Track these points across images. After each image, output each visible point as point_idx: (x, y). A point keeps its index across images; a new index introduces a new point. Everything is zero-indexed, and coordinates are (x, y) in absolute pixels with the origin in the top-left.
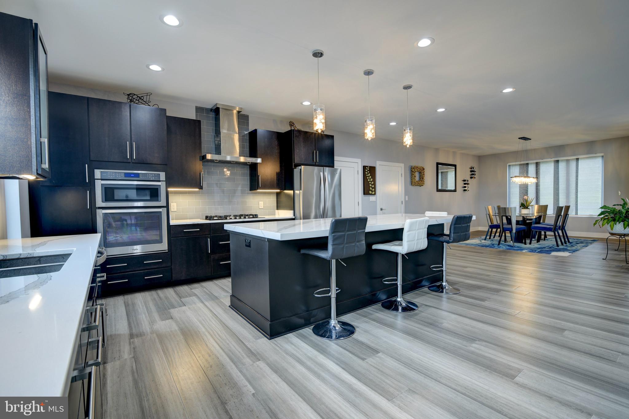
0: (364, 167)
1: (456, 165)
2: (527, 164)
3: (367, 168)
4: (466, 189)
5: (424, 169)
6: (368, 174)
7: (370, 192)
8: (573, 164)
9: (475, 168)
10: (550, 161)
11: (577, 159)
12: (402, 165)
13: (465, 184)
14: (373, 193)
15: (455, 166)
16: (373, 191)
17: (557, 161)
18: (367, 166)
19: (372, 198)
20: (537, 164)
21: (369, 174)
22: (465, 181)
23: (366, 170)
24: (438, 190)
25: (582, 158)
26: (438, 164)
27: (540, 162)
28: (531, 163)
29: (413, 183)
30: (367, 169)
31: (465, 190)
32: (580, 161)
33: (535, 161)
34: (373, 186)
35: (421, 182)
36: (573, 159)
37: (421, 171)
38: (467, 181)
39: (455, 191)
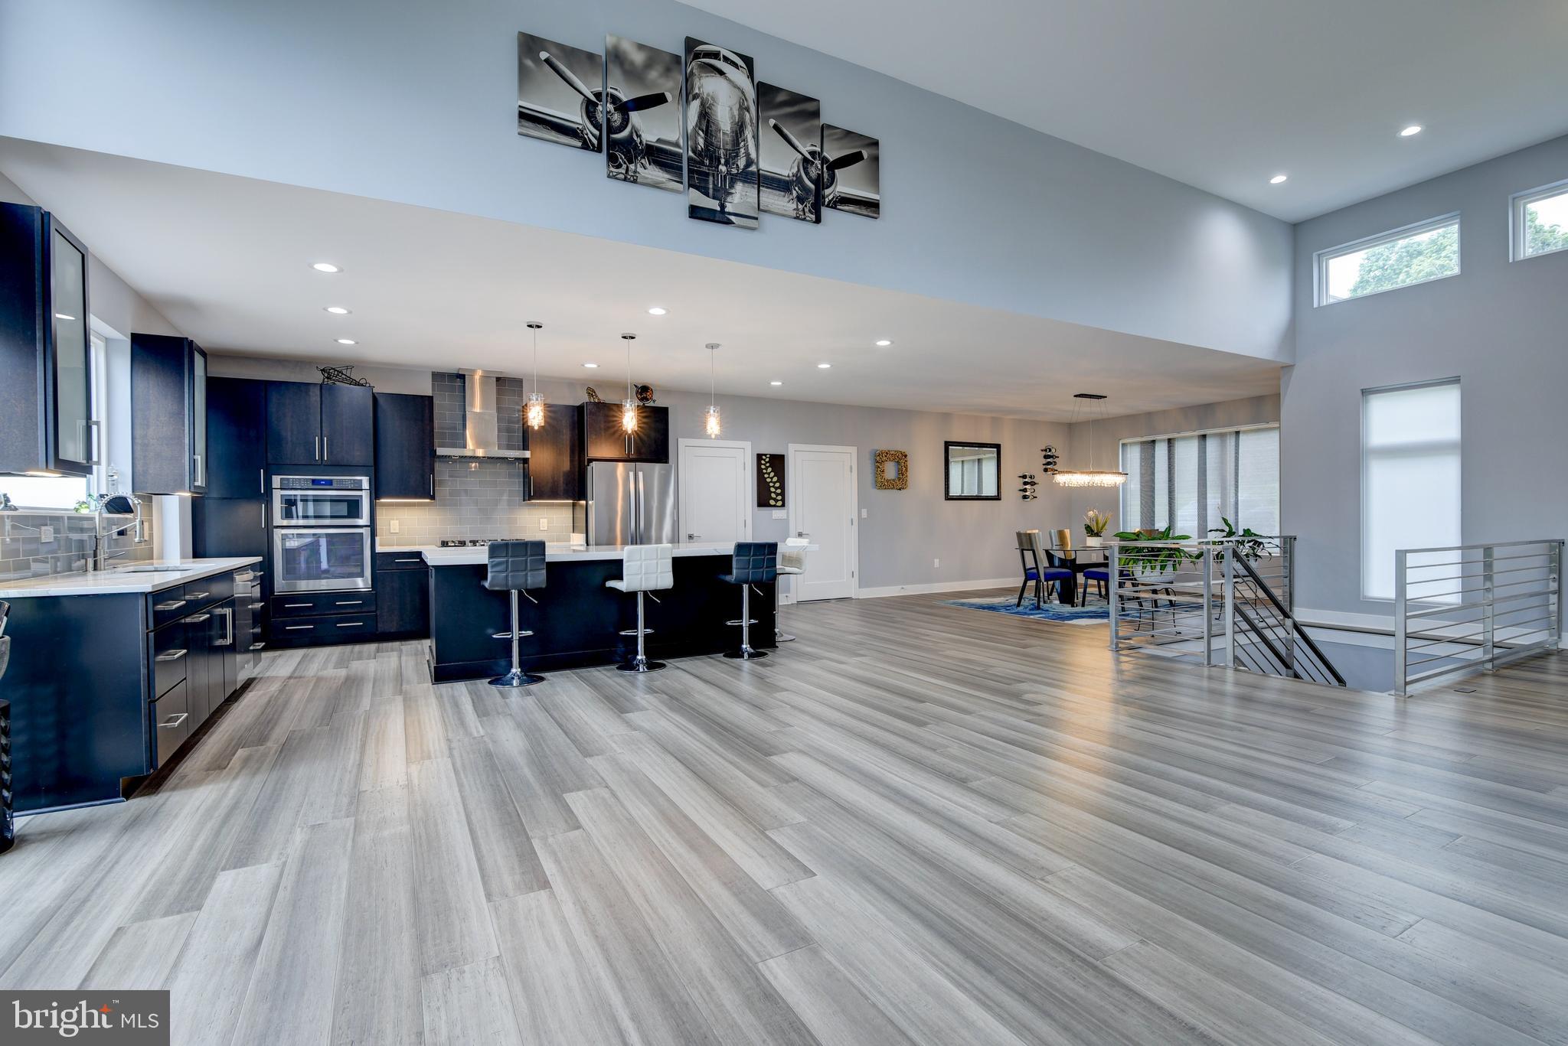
0: (759, 457)
1: (1000, 445)
2: (1154, 442)
3: (764, 457)
4: (1027, 494)
5: (906, 456)
6: (766, 468)
7: (772, 502)
8: (1231, 442)
9: (1053, 450)
10: (1191, 437)
11: (1238, 433)
12: (853, 450)
13: (1025, 483)
14: (779, 503)
15: (998, 447)
16: (778, 500)
17: (1204, 437)
18: (765, 455)
19: (777, 513)
20: (1170, 441)
21: (770, 470)
22: (1024, 477)
23: (763, 462)
24: (948, 498)
25: (1245, 432)
26: (947, 444)
27: (1174, 439)
28: (1161, 441)
29: (883, 484)
30: (764, 460)
31: (1025, 497)
32: (1242, 437)
33: (1167, 437)
34: (779, 491)
35: (900, 482)
36: (1230, 433)
37: (901, 459)
38: (1031, 477)
39: (998, 498)
